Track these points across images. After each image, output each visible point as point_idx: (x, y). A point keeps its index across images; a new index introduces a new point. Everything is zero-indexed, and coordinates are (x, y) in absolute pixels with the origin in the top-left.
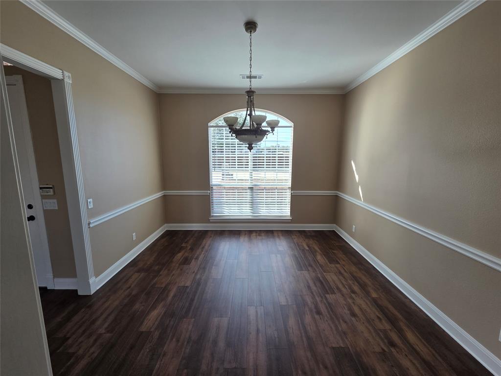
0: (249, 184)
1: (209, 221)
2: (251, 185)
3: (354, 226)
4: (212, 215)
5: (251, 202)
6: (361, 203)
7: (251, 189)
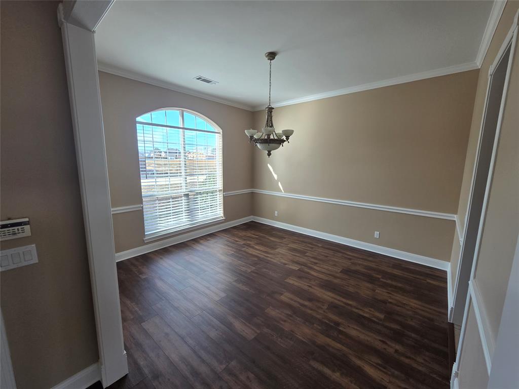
0: (185, 190)
1: (143, 243)
2: (186, 192)
3: (276, 212)
4: (146, 234)
5: (188, 210)
6: (283, 194)
7: (187, 195)
